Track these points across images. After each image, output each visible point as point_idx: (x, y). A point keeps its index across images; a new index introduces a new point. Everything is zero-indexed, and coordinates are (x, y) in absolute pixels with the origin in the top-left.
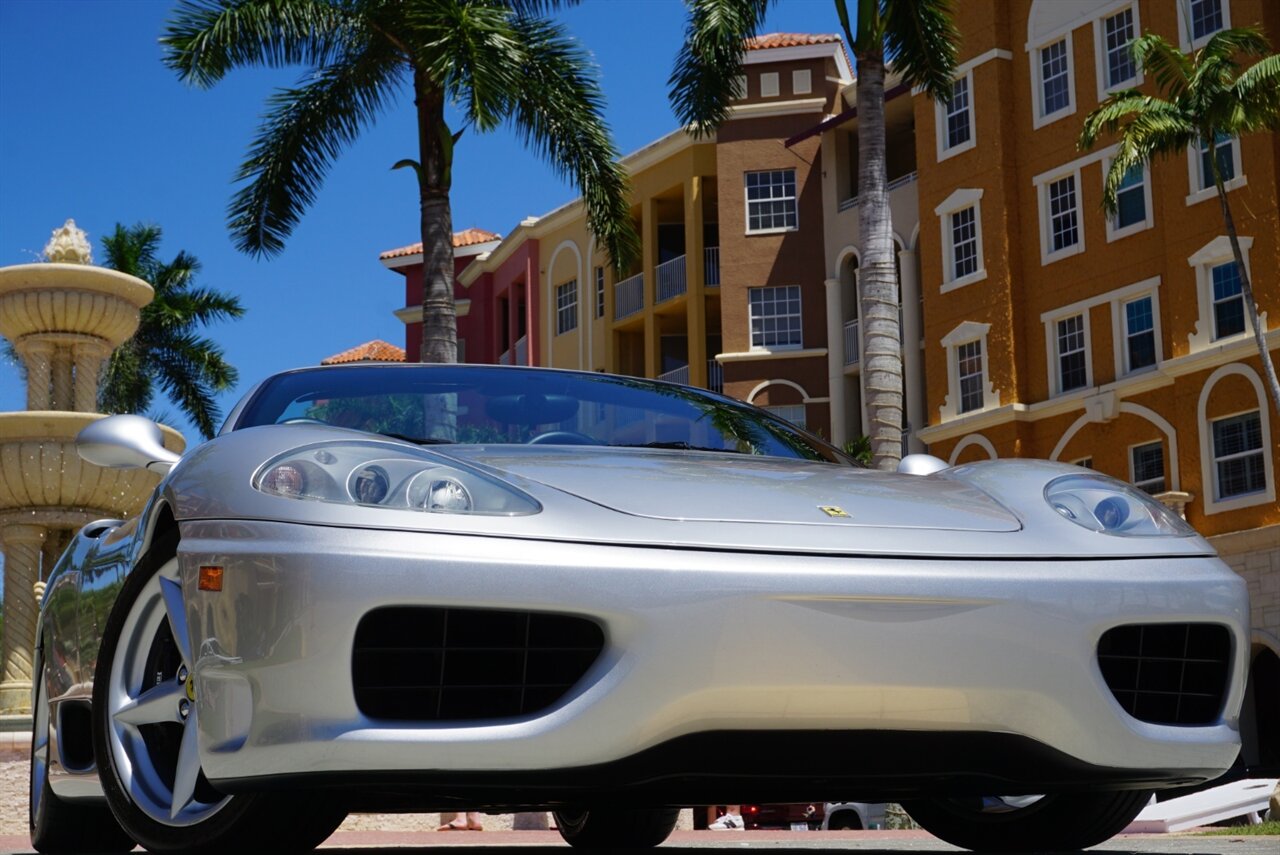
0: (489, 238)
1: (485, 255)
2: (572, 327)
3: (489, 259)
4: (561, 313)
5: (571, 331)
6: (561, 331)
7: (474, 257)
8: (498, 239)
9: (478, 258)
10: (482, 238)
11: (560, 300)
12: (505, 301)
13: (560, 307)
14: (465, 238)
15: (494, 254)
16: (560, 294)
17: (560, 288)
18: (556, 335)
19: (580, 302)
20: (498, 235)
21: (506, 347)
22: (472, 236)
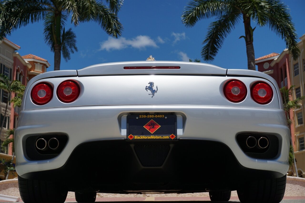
0: (277, 54)
1: (276, 59)
2: (298, 74)
3: (277, 60)
4: (295, 71)
5: (297, 75)
6: (295, 75)
7: (273, 60)
8: (279, 55)
9: (275, 60)
10: (275, 55)
11: (295, 68)
12: (281, 69)
13: (295, 69)
14: (271, 55)
15: (278, 58)
16: (294, 66)
17: (294, 65)
18: (294, 76)
19: (299, 68)
20: (279, 54)
21: (282, 80)
22: (273, 55)
